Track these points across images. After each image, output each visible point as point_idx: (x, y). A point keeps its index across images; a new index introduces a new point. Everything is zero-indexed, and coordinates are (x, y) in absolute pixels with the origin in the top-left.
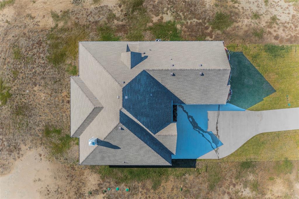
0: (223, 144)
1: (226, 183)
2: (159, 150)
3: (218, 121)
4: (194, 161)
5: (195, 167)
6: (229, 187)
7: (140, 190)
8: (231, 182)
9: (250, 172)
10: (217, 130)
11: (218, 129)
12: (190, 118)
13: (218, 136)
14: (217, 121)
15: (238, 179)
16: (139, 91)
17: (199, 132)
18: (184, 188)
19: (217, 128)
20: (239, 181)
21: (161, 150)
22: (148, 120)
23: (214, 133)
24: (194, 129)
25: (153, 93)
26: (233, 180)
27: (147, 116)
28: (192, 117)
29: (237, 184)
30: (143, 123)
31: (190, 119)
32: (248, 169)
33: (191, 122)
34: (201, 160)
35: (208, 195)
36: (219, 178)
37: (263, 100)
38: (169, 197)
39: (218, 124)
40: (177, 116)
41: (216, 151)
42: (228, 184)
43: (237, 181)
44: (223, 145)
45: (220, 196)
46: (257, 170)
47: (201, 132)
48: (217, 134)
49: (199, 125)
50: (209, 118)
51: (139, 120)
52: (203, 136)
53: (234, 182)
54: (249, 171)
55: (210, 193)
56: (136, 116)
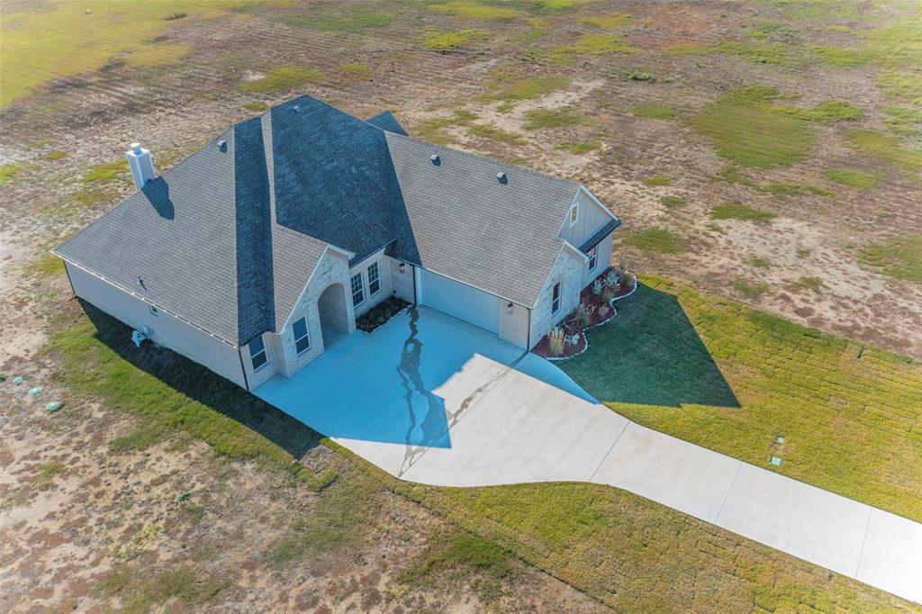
0: (450, 447)
1: (350, 570)
2: (251, 275)
3: (485, 386)
4: (315, 438)
5: (298, 456)
6: (348, 594)
7: (81, 429)
8: (371, 580)
9: (475, 588)
10: (464, 406)
11: (471, 404)
12: (413, 345)
13: (452, 420)
14: (482, 385)
15: (406, 587)
16: (336, 137)
17: (405, 383)
18: (195, 500)
19: (469, 399)
20: (406, 594)
21: (253, 280)
22: (297, 189)
23: (447, 407)
24: (398, 370)
25: (361, 174)
26: (385, 578)
27: (303, 180)
28: (418, 345)
29: (388, 601)
30: (277, 177)
31: (411, 347)
32: (476, 573)
33: (405, 353)
34: (336, 447)
35: (245, 573)
36: (338, 540)
37: (680, 407)
38: (123, 497)
39: (479, 394)
40: (381, 324)
41: (409, 454)
42: (353, 580)
43: (395, 590)
44: (448, 450)
45: (278, 605)
46: (510, 594)
47: (412, 386)
48: (456, 415)
49: (421, 370)
50: (465, 367)
51: (276, 162)
52: (409, 396)
53: (381, 587)
54: (473, 579)
55: (258, 572)
56: (278, 150)
